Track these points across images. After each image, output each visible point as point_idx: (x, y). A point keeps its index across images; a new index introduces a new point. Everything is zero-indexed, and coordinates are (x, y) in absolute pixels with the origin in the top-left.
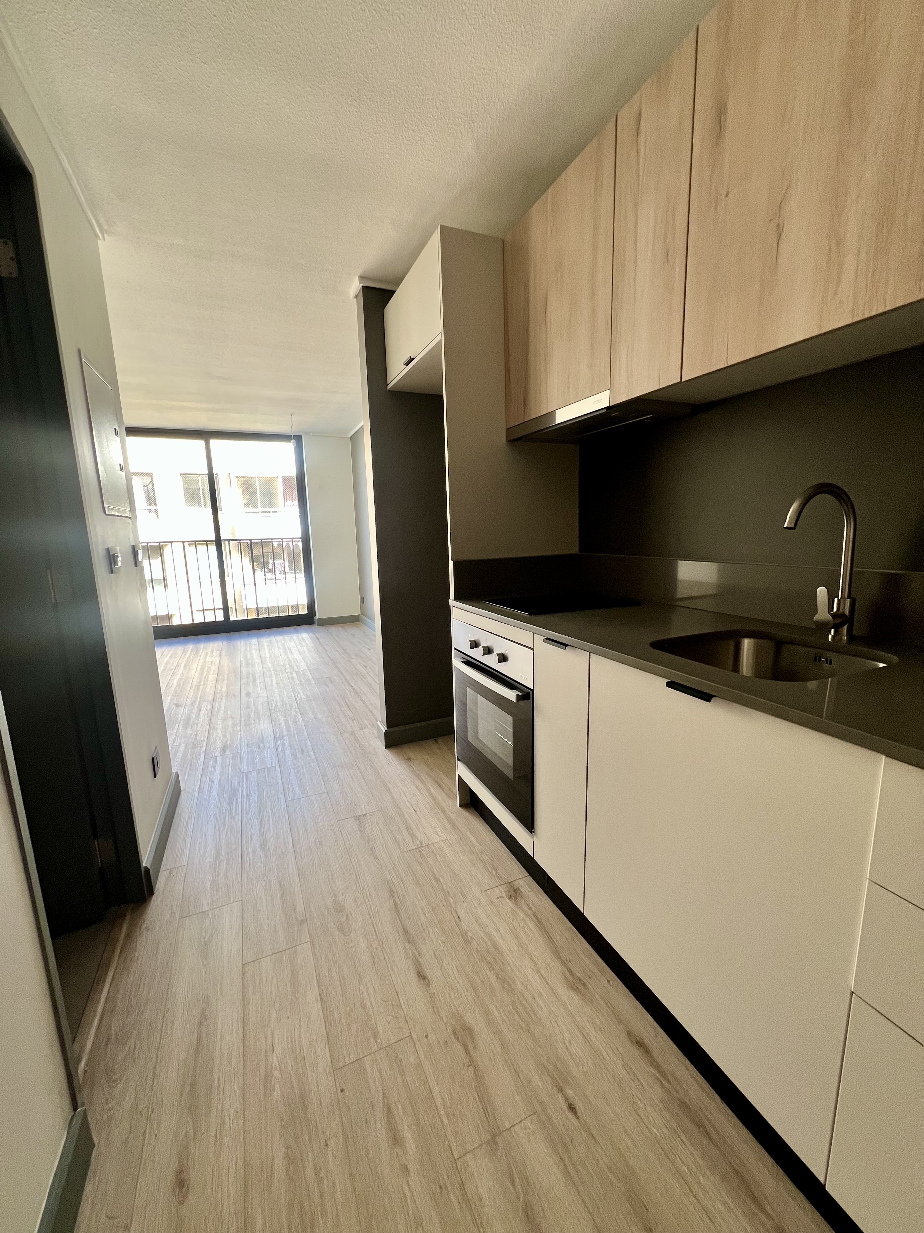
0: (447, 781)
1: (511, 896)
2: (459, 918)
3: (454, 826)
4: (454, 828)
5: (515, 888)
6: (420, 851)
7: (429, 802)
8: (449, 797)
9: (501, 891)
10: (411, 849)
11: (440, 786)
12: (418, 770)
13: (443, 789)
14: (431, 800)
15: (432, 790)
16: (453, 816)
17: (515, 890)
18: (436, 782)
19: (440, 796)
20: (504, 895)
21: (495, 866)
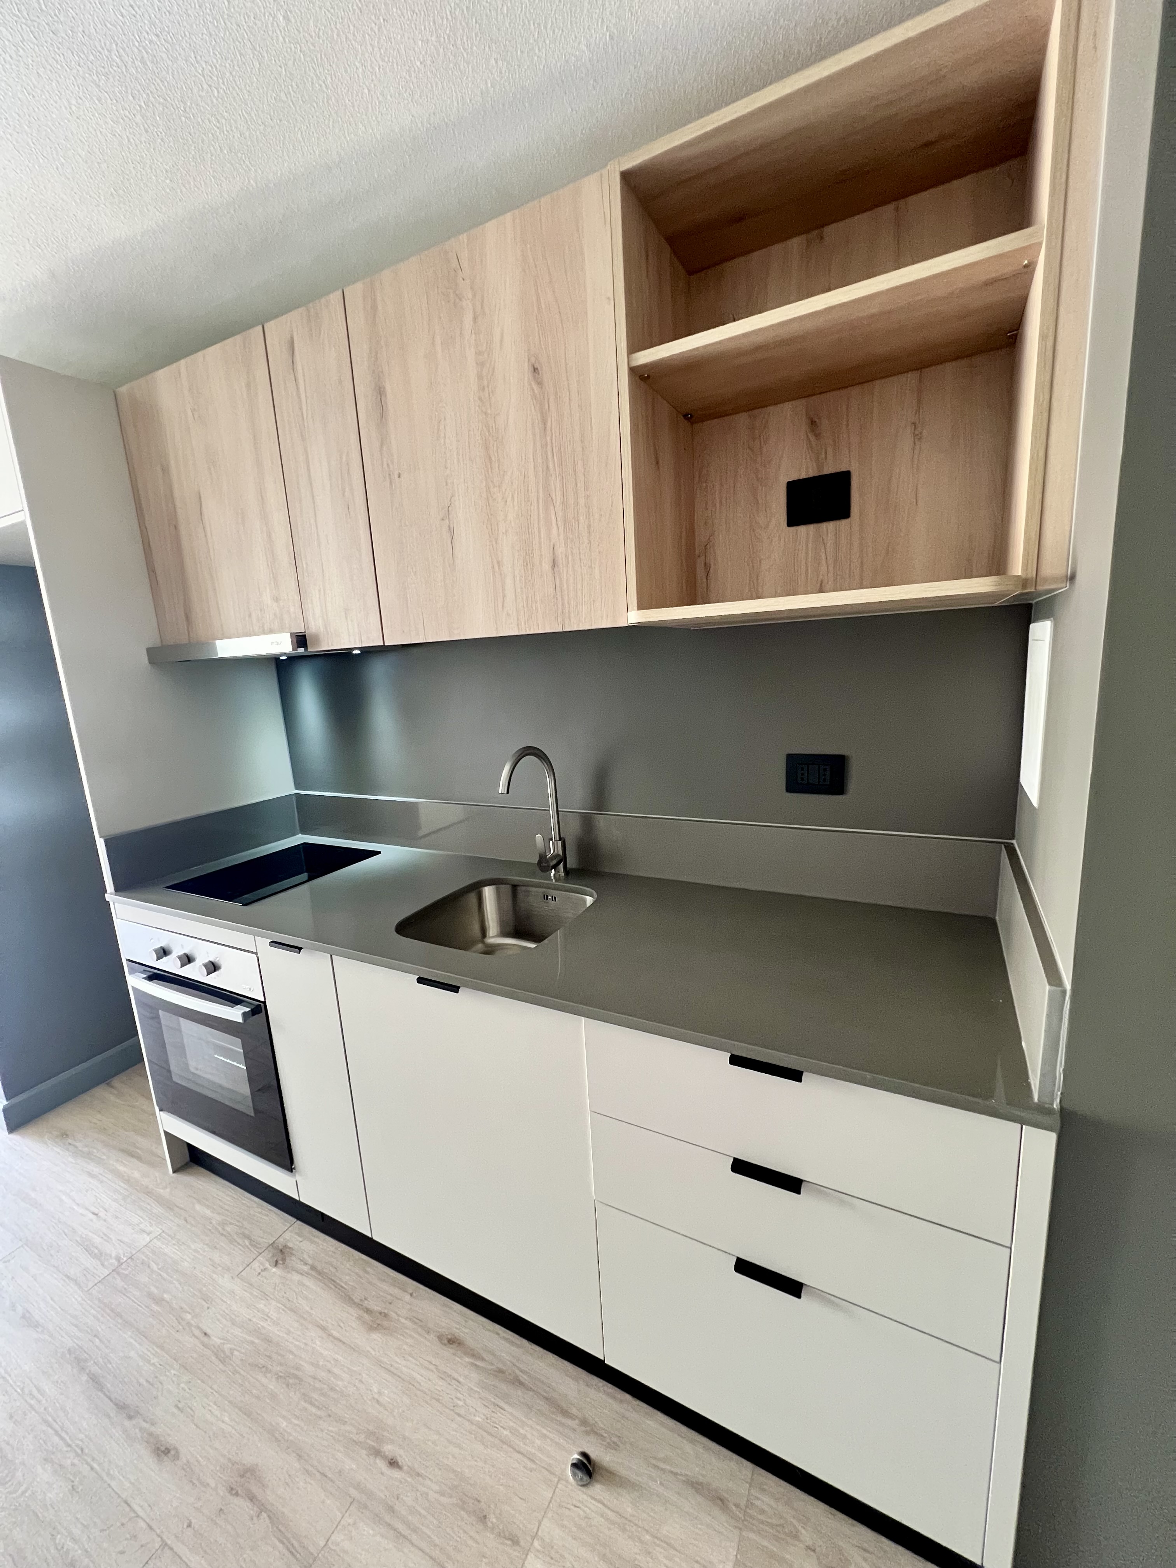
0: (143, 1142)
1: (277, 1262)
2: (205, 1334)
3: (169, 1206)
4: (171, 1209)
5: (281, 1247)
6: (118, 1273)
7: (119, 1188)
8: (152, 1164)
9: (263, 1261)
10: (102, 1277)
11: (133, 1156)
12: (87, 1146)
13: (139, 1158)
14: (122, 1184)
15: (122, 1168)
16: (165, 1193)
17: (281, 1251)
18: (123, 1151)
19: (135, 1170)
20: (267, 1265)
21: (247, 1232)
